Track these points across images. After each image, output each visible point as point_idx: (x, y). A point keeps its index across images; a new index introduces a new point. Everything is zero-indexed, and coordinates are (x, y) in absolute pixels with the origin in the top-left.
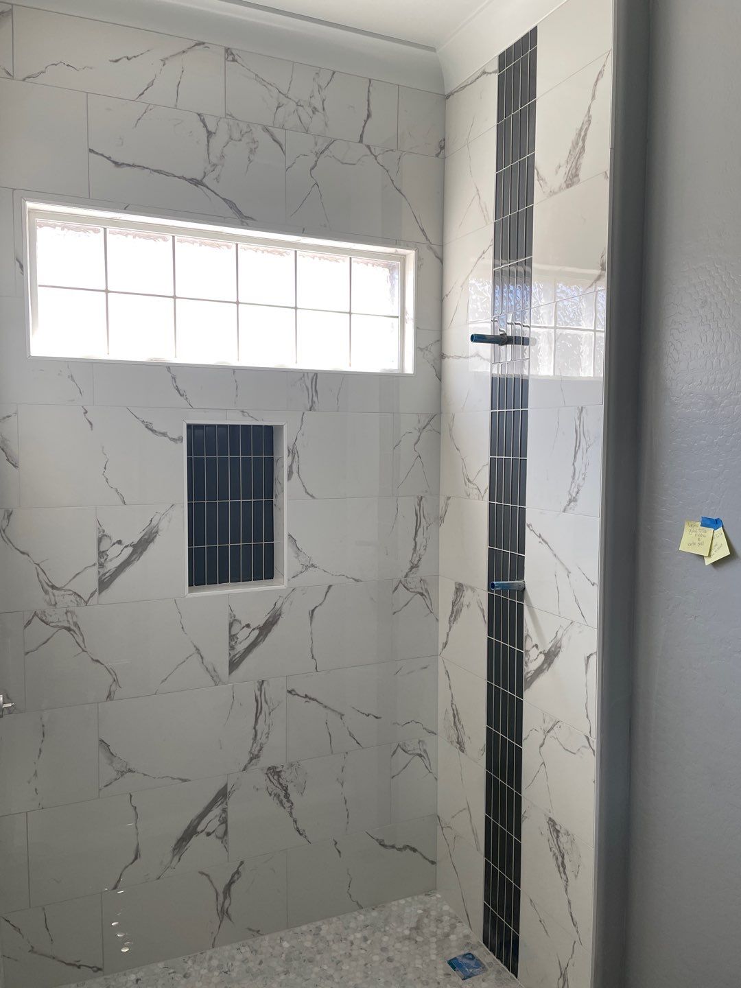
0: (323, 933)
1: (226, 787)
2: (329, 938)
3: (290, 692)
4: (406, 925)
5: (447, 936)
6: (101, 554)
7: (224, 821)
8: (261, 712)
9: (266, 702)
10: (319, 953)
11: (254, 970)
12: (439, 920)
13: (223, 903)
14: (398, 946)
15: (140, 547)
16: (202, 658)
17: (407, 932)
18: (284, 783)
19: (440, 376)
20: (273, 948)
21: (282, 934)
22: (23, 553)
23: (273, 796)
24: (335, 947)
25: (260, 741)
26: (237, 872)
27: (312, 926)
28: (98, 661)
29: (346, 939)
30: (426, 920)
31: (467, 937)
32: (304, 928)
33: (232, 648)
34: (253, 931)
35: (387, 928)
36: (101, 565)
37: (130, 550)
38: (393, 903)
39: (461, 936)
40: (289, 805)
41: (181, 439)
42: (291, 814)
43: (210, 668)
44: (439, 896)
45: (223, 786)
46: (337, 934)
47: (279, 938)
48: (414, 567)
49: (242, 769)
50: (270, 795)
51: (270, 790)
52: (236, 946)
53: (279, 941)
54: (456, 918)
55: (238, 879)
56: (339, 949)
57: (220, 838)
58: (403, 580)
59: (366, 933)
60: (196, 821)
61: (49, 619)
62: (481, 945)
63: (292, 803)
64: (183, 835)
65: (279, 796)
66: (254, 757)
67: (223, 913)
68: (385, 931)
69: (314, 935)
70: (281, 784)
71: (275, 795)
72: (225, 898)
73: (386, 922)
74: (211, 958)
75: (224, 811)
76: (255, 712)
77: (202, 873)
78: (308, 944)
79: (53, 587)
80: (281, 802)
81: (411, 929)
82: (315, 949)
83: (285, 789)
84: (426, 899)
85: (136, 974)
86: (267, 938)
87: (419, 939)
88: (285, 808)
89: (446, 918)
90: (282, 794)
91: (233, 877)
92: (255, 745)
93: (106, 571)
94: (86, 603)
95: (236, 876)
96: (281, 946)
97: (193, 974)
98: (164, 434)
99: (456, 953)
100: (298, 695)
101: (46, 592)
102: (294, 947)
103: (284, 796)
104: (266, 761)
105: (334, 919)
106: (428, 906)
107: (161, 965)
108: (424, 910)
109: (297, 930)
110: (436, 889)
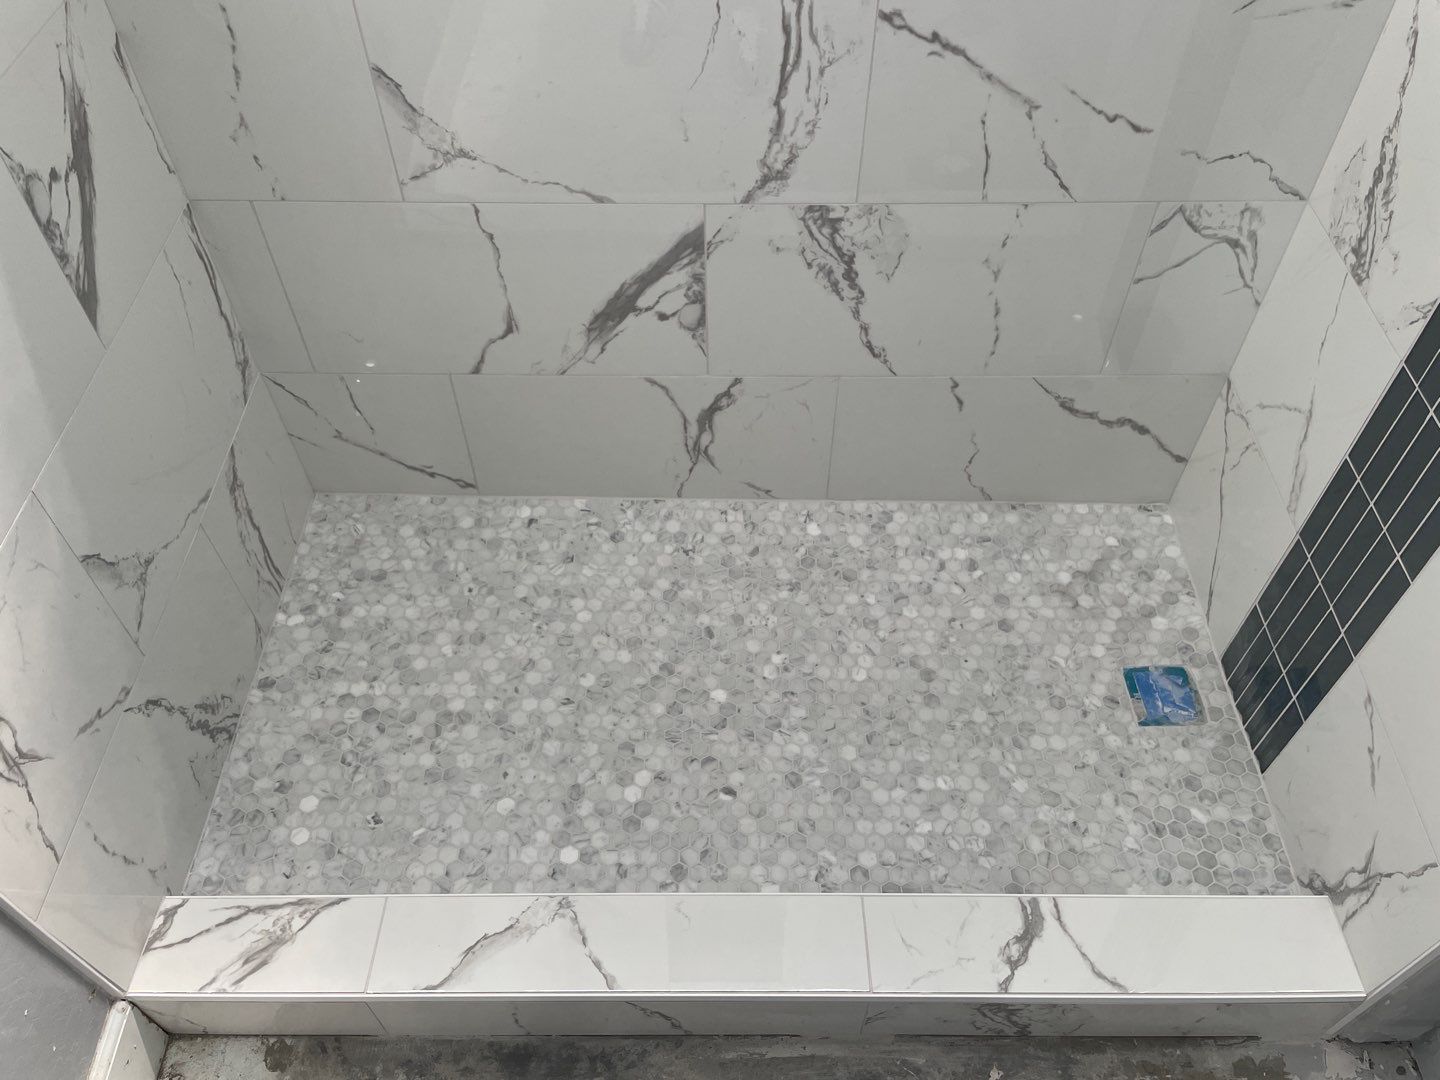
0: (891, 527)
1: (700, 231)
2: (903, 541)
3: (887, 17)
4: (1069, 563)
5: (1149, 614)
7: (699, 299)
8: (797, 63)
9: (814, 38)
10: (871, 566)
11: (739, 563)
12: (1145, 573)
13: (699, 437)
14: (1035, 601)
17: (1065, 578)
18: (846, 246)
20: (788, 529)
21: (814, 506)
23: (815, 269)
24: (904, 564)
25: (791, 140)
26: (727, 394)
27: (876, 508)
29: (932, 554)
30: (1116, 565)
31: (1191, 632)
32: (860, 506)
34: (759, 489)
35: (1026, 557)
38: (1061, 506)
39: (1179, 625)
40: (854, 294)
42: (856, 313)
44: (1168, 519)
45: (692, 227)
46: (920, 539)
47: (805, 512)
49: (740, 198)
50: (810, 265)
51: (810, 256)
52: (721, 504)
53: (802, 519)
54: (1185, 582)
55: (728, 406)
56: (911, 570)
57: (689, 329)
59: (978, 553)
60: (635, 287)
62: (1215, 663)
63: (862, 293)
64: (607, 307)
65: (830, 272)
66: (772, 177)
67: (699, 452)
68: (1019, 561)
69: (873, 526)
70: (838, 249)
71: (821, 268)
72: (701, 431)
73: (1030, 542)
74: (669, 516)
75: (698, 279)
76: (780, 60)
77: (653, 382)
78: (855, 541)
80: (835, 286)
81: (1076, 574)
82: (865, 557)
83: (849, 260)
84: (1139, 517)
85: (533, 507)
86: (783, 505)
87: (1085, 601)
88: (842, 299)
89: (1163, 575)
90: (839, 269)
91: (718, 398)
92: (776, 147)
95: (724, 401)
96: (804, 529)
97: (629, 538)
99: (1151, 656)
100: (911, 31)
102: (827, 539)
103: (843, 275)
105: (927, 506)
106: (1136, 533)
107: (580, 503)
108: (1122, 541)
109: (845, 506)
110: (1168, 502)
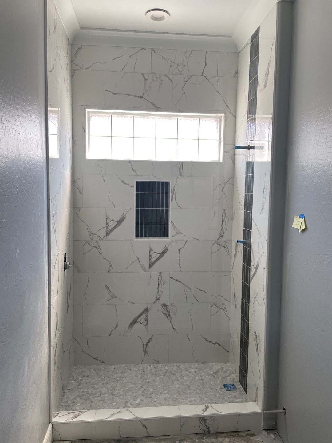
0: (181, 367)
1: (147, 308)
2: (183, 369)
3: (171, 278)
4: (212, 371)
6: (107, 224)
7: (146, 320)
8: (160, 283)
9: (162, 280)
12: (226, 372)
13: (146, 349)
14: (207, 376)
15: (120, 222)
16: (140, 262)
17: (212, 373)
19: (234, 162)
20: (162, 368)
21: (166, 364)
22: (83, 222)
24: (183, 372)
25: (160, 294)
26: (151, 339)
27: (178, 364)
28: (105, 259)
29: (188, 370)
30: (221, 371)
31: (234, 378)
32: (175, 364)
33: (150, 259)
34: (156, 361)
35: (205, 370)
36: (107, 228)
37: (116, 223)
40: (170, 318)
41: (133, 186)
42: (171, 322)
43: (142, 265)
44: (229, 364)
45: (146, 307)
46: (186, 368)
48: (221, 236)
49: (153, 303)
51: (163, 312)
52: (150, 365)
53: (164, 366)
54: (232, 372)
56: (185, 373)
57: (145, 326)
58: (216, 241)
59: (196, 370)
60: (137, 318)
61: (91, 244)
64: (132, 322)
66: (157, 299)
67: (146, 352)
69: (177, 367)
70: (167, 311)
71: (165, 314)
72: (146, 347)
73: (205, 368)
74: (140, 366)
75: (147, 316)
76: (158, 283)
77: (138, 336)
78: (174, 369)
79: (92, 233)
80: (167, 317)
81: (214, 372)
83: (169, 312)
86: (161, 364)
88: (168, 319)
89: (229, 372)
90: (168, 314)
91: (149, 340)
92: (158, 295)
93: (108, 229)
94: (102, 239)
95: (150, 340)
96: (165, 368)
97: (133, 370)
98: (128, 184)
100: (174, 279)
101: (90, 235)
102: (169, 369)
103: (168, 316)
104: (162, 301)
105: (187, 364)
106: (224, 366)
107: (123, 365)
109: (172, 364)
110: (229, 362)
